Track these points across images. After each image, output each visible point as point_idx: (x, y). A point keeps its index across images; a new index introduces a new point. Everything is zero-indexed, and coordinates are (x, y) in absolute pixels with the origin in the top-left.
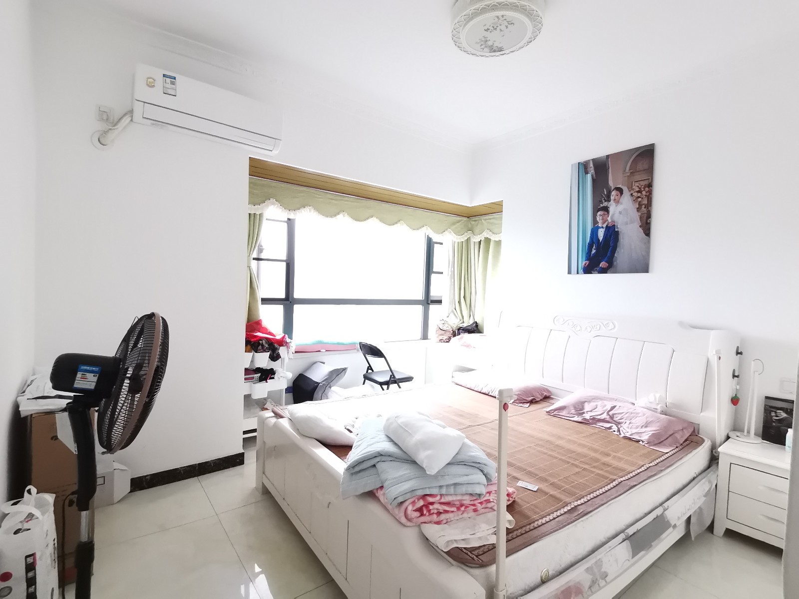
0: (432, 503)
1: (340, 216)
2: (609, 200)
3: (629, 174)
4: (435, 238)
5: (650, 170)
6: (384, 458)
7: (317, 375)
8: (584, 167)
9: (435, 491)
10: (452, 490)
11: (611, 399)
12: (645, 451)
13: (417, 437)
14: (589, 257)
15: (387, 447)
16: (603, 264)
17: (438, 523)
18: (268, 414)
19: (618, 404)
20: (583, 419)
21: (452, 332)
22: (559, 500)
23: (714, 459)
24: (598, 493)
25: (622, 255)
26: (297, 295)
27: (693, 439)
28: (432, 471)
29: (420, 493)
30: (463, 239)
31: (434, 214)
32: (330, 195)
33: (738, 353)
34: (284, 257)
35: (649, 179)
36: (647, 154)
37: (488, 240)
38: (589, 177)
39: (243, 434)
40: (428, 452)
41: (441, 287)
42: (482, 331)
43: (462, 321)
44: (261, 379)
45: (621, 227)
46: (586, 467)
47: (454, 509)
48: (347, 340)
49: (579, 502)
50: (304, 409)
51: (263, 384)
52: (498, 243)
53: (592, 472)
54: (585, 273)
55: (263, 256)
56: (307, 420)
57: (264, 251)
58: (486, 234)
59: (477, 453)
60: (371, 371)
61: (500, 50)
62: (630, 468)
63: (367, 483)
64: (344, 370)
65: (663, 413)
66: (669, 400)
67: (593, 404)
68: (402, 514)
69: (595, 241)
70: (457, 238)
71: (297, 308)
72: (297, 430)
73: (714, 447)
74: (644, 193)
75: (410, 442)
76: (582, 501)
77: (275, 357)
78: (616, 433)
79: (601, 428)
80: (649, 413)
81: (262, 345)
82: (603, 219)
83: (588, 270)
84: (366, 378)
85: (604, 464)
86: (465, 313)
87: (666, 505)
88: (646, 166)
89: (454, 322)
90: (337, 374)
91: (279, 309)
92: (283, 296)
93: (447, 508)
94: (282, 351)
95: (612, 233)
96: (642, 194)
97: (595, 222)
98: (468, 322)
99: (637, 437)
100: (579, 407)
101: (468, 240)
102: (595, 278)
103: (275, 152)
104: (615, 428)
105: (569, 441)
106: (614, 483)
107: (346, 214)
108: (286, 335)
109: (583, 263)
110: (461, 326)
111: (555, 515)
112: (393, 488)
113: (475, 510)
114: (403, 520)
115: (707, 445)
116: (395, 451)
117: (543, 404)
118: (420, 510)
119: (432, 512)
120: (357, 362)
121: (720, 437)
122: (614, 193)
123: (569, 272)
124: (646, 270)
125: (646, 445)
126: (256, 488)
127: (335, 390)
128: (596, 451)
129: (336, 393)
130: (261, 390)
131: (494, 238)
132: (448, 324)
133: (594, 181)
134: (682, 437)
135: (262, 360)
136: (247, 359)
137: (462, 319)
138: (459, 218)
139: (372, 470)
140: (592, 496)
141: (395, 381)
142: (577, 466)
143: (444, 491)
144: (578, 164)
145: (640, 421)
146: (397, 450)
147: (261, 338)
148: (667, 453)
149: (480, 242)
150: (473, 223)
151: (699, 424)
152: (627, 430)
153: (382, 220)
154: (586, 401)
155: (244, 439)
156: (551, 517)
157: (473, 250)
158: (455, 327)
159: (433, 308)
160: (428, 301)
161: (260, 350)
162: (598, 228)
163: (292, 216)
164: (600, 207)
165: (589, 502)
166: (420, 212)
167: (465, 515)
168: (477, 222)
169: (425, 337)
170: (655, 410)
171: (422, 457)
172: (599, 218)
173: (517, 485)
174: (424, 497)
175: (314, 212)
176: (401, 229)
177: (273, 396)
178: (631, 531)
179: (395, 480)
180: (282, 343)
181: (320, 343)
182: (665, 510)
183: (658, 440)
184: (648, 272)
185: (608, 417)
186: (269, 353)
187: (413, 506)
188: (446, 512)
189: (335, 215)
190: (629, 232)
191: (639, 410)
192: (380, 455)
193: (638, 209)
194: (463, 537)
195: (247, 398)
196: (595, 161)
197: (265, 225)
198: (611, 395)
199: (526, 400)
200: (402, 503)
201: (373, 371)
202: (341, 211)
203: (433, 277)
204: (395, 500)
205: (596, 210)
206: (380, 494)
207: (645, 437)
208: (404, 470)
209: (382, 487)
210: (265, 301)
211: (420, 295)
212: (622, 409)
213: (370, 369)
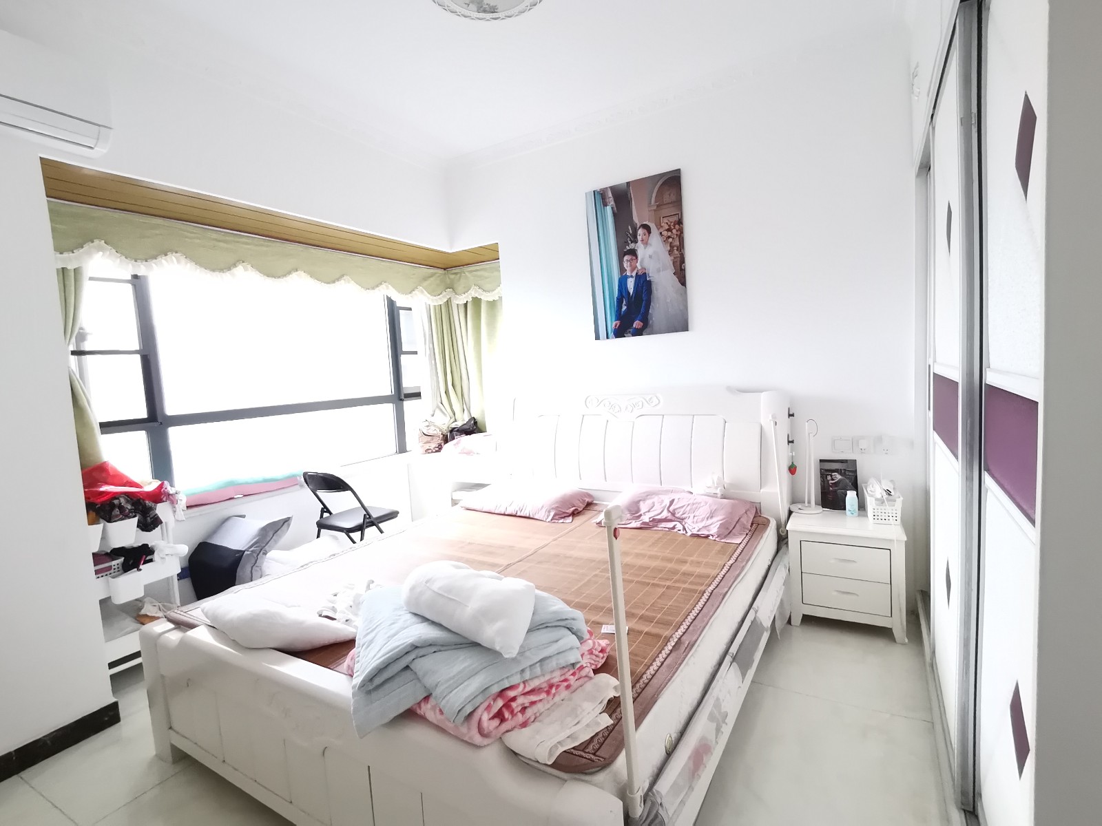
0: (514, 699)
1: (239, 270)
2: (636, 242)
3: (655, 208)
4: (400, 301)
5: (678, 203)
6: (421, 652)
7: (236, 539)
8: (600, 196)
9: (516, 680)
10: (538, 670)
11: (667, 492)
12: (718, 548)
13: (473, 606)
14: (619, 316)
15: (421, 632)
16: (637, 324)
17: (524, 725)
18: (160, 627)
19: (676, 496)
20: (642, 524)
21: (441, 436)
22: (658, 636)
23: (782, 540)
24: (694, 613)
25: (659, 310)
26: (171, 407)
27: (758, 524)
28: (511, 652)
29: (496, 689)
30: (441, 300)
31: (396, 265)
32: (213, 233)
33: (791, 415)
34: (135, 345)
35: (678, 214)
36: (672, 182)
37: (477, 301)
38: (609, 209)
39: (109, 669)
40: (498, 625)
41: (416, 373)
42: (483, 430)
43: (453, 420)
44: (126, 568)
45: (653, 276)
46: (668, 583)
47: (543, 696)
48: (279, 471)
49: (680, 632)
50: (231, 603)
51: (133, 575)
52: (493, 305)
53: (678, 588)
54: (616, 337)
55: (87, 347)
56: (251, 623)
57: (89, 337)
58: (474, 292)
59: (557, 606)
60: (328, 515)
61: (493, 10)
62: (714, 573)
63: (401, 697)
64: (286, 521)
65: (724, 497)
66: (727, 480)
67: (649, 502)
68: (475, 731)
69: (624, 294)
70: (432, 300)
71: (174, 433)
72: (235, 644)
73: (778, 527)
74: (674, 231)
75: (463, 617)
76: (682, 629)
77: (149, 523)
78: (682, 532)
79: (664, 529)
80: (710, 500)
81: (121, 507)
82: (631, 266)
83: (619, 333)
84: (321, 526)
85: (684, 574)
86: (457, 406)
87: (754, 606)
88: (673, 198)
89: (443, 423)
90: (272, 532)
91: (140, 438)
92: (143, 414)
93: (533, 698)
94: (162, 510)
95: (644, 283)
96: (672, 233)
97: (622, 269)
98: (462, 419)
99: (706, 532)
100: (634, 509)
101: (448, 303)
102: (629, 342)
103: (100, 151)
104: (679, 526)
105: (638, 555)
106: (706, 596)
107: (249, 266)
108: (166, 482)
109: (613, 324)
110: (453, 426)
111: (661, 658)
112: (451, 695)
113: (568, 687)
114: (478, 739)
115: (773, 524)
116: (439, 636)
117: (589, 514)
118: (499, 715)
119: (515, 712)
120: (305, 504)
121: (784, 515)
122: (640, 232)
123: (597, 338)
124: (685, 328)
125: (717, 539)
126: (159, 757)
127: (274, 558)
128: (670, 560)
129: (277, 561)
130: (130, 586)
131: (486, 297)
132: (435, 426)
133: (615, 215)
134: (747, 522)
135: (125, 533)
136: (93, 537)
137: (452, 414)
138: (432, 271)
139: (408, 674)
140: (690, 619)
141: (372, 522)
142: (658, 585)
143: (527, 675)
144: (593, 193)
145: (703, 511)
146: (441, 633)
147: (116, 496)
148: (740, 543)
149: (466, 305)
150: (452, 276)
151: (760, 503)
152: (693, 527)
153: (312, 275)
154: (640, 500)
155: (113, 677)
156: (658, 663)
157: (458, 316)
158: (445, 429)
159: (408, 405)
160: (400, 396)
161: (117, 516)
162: (626, 277)
163: (141, 270)
164: (626, 251)
165: (691, 628)
166: (373, 262)
167: (557, 699)
168: (458, 275)
169: (402, 449)
170: (714, 496)
171: (489, 634)
172: (626, 265)
173: (602, 631)
174: (501, 693)
175: (186, 264)
176: (347, 289)
177: (157, 592)
178: (734, 649)
179: (452, 682)
180: (158, 496)
181: (232, 484)
182: (756, 612)
183: (727, 530)
184: (688, 331)
185: (670, 514)
186: (136, 519)
187: (489, 713)
188: (533, 703)
189: (229, 267)
190: (663, 281)
191: (700, 499)
192: (414, 647)
193: (670, 252)
194: (568, 732)
195: (105, 603)
196: (614, 189)
197: (89, 291)
198: (665, 487)
199: (567, 513)
200: (471, 714)
201: (331, 513)
202: (238, 261)
203: (404, 359)
204: (461, 713)
205: (622, 254)
206: (427, 710)
207: (714, 530)
208: (462, 662)
209: (427, 698)
210: (107, 427)
211: (387, 389)
212: (682, 501)
213: (325, 512)
